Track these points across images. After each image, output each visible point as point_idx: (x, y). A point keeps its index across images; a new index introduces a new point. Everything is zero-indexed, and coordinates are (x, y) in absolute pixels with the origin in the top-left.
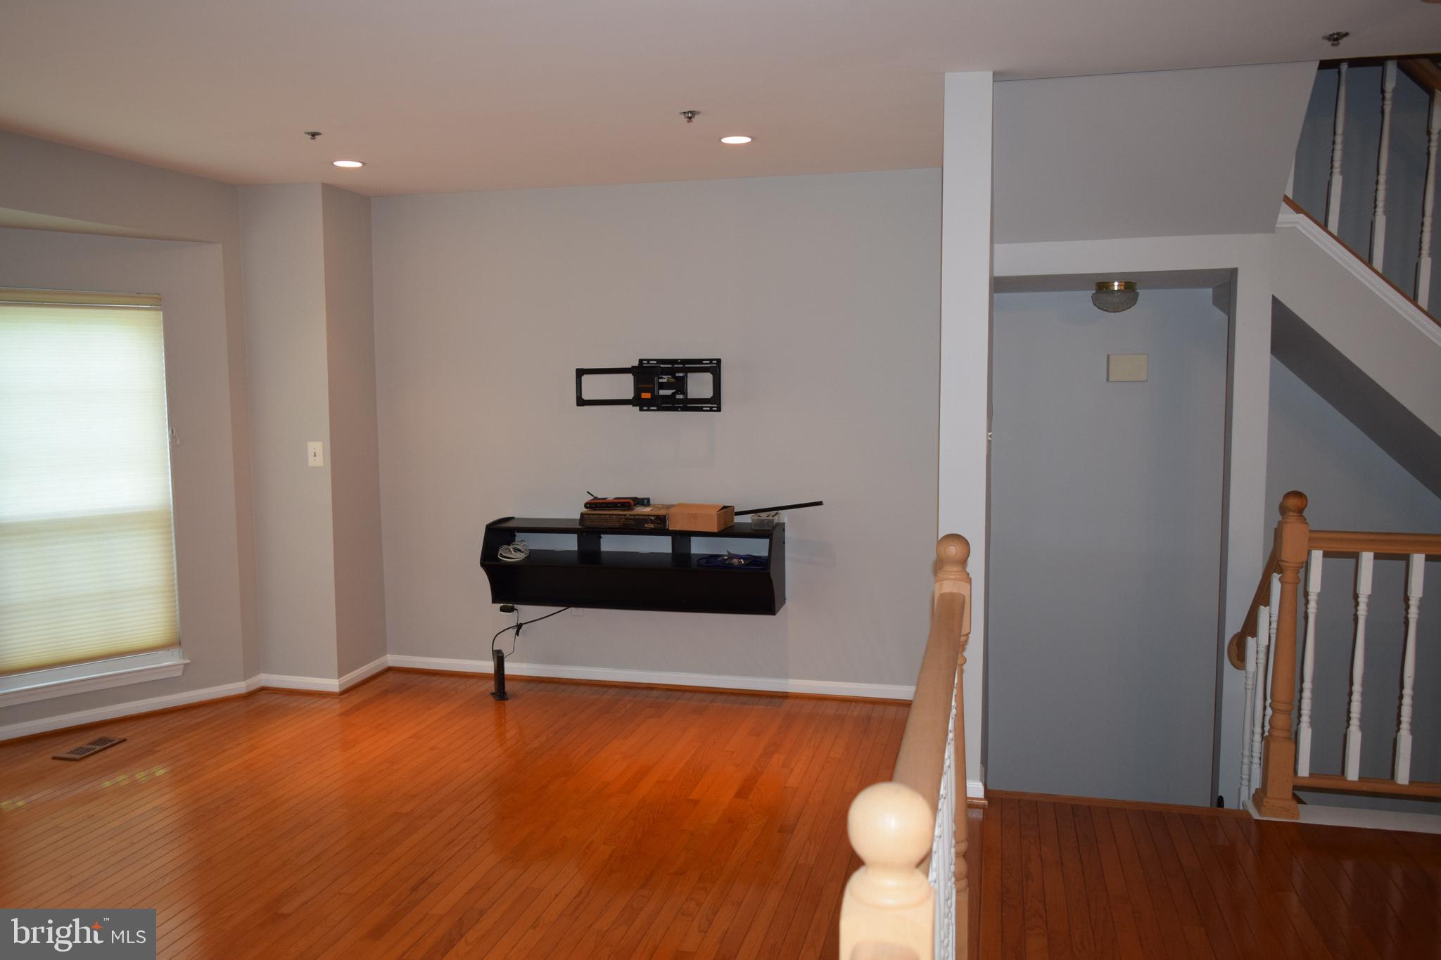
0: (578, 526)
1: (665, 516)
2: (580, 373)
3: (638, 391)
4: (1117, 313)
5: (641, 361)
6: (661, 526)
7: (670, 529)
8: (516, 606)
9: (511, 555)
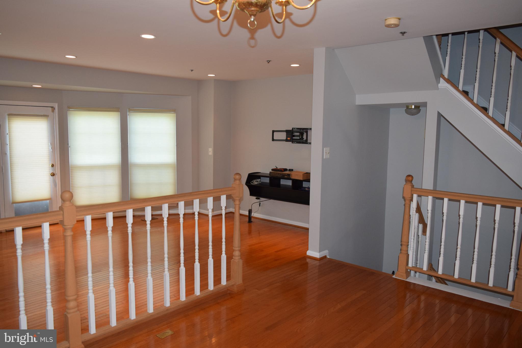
0: (268, 175)
1: (290, 174)
2: (273, 132)
3: (287, 137)
4: (413, 116)
5: (293, 128)
6: (289, 177)
7: (292, 178)
8: (260, 198)
9: (255, 182)
